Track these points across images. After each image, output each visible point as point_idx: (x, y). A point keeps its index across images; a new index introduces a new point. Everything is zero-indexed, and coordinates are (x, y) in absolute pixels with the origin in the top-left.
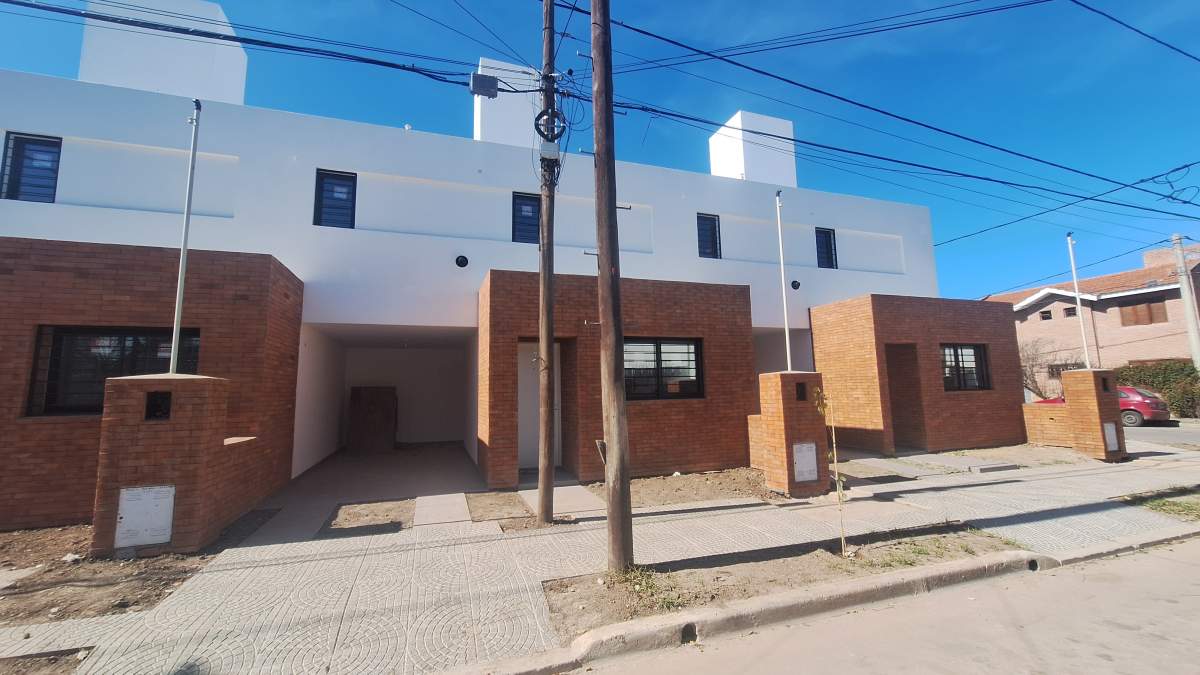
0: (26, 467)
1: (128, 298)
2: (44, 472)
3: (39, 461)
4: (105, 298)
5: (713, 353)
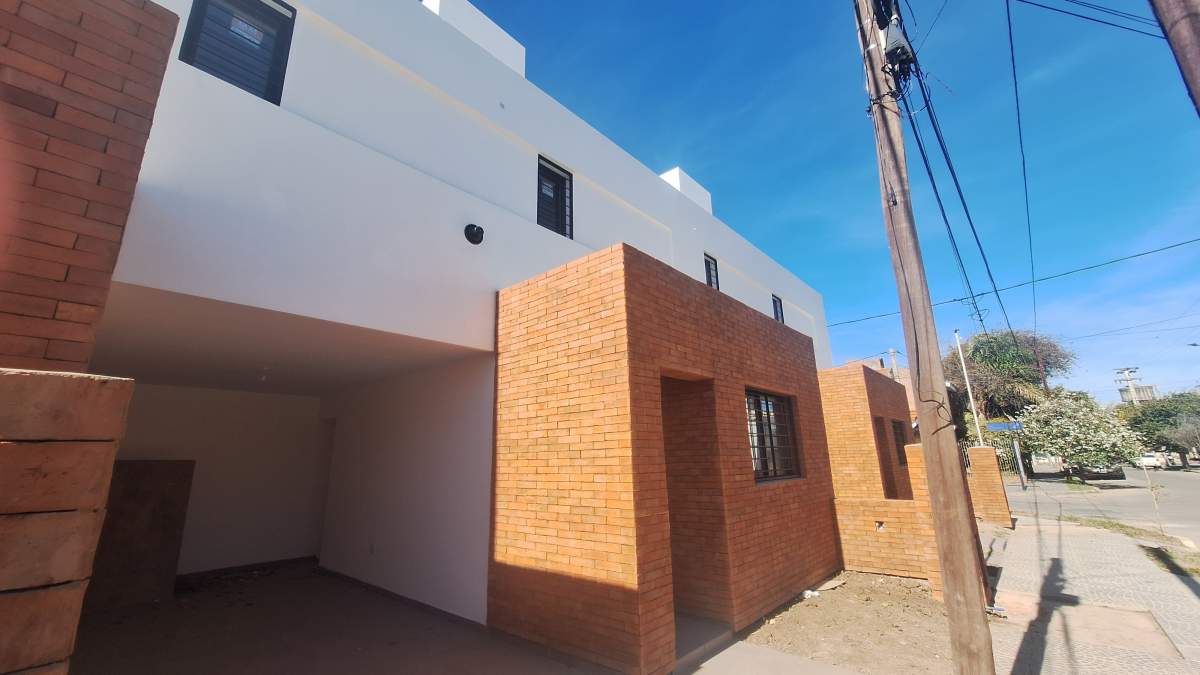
5: (803, 416)
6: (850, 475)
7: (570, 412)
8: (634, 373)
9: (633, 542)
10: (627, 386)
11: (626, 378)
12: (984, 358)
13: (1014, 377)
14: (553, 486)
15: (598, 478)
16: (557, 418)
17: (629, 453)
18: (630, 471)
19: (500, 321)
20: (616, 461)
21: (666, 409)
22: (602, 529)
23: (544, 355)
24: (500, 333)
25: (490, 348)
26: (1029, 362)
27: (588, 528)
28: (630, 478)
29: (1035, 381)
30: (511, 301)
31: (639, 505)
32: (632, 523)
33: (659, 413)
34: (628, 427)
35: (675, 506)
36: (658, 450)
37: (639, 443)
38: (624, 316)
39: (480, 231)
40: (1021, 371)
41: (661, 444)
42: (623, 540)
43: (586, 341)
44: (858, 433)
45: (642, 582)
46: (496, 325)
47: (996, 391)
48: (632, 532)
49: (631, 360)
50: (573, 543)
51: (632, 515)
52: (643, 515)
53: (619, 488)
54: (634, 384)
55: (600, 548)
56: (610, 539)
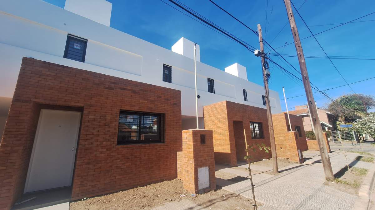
0: (119, 165)
1: (146, 102)
2: (125, 167)
3: (123, 163)
4: (140, 101)
5: (264, 126)
6: (282, 139)
7: (218, 128)
8: (229, 121)
9: (230, 146)
10: (228, 124)
11: (227, 122)
12: (344, 104)
13: (355, 110)
14: (216, 139)
15: (224, 138)
16: (216, 128)
17: (228, 134)
18: (229, 136)
19: (204, 112)
20: (226, 135)
21: (234, 126)
22: (224, 145)
23: (213, 118)
24: (204, 114)
25: (203, 117)
26: (360, 104)
27: (222, 145)
28: (229, 137)
29: (363, 110)
30: (206, 108)
31: (230, 141)
32: (229, 144)
33: (233, 127)
34: (228, 130)
35: (236, 142)
36: (233, 133)
37: (230, 132)
38: (226, 113)
39: (200, 96)
40: (357, 108)
41: (233, 132)
42: (228, 146)
43: (220, 116)
44: (283, 129)
45: (231, 152)
46: (203, 112)
47: (348, 114)
48: (229, 145)
49: (228, 119)
50: (220, 147)
51: (229, 143)
52: (231, 143)
53: (227, 139)
54: (229, 123)
55: (225, 148)
56: (226, 146)
